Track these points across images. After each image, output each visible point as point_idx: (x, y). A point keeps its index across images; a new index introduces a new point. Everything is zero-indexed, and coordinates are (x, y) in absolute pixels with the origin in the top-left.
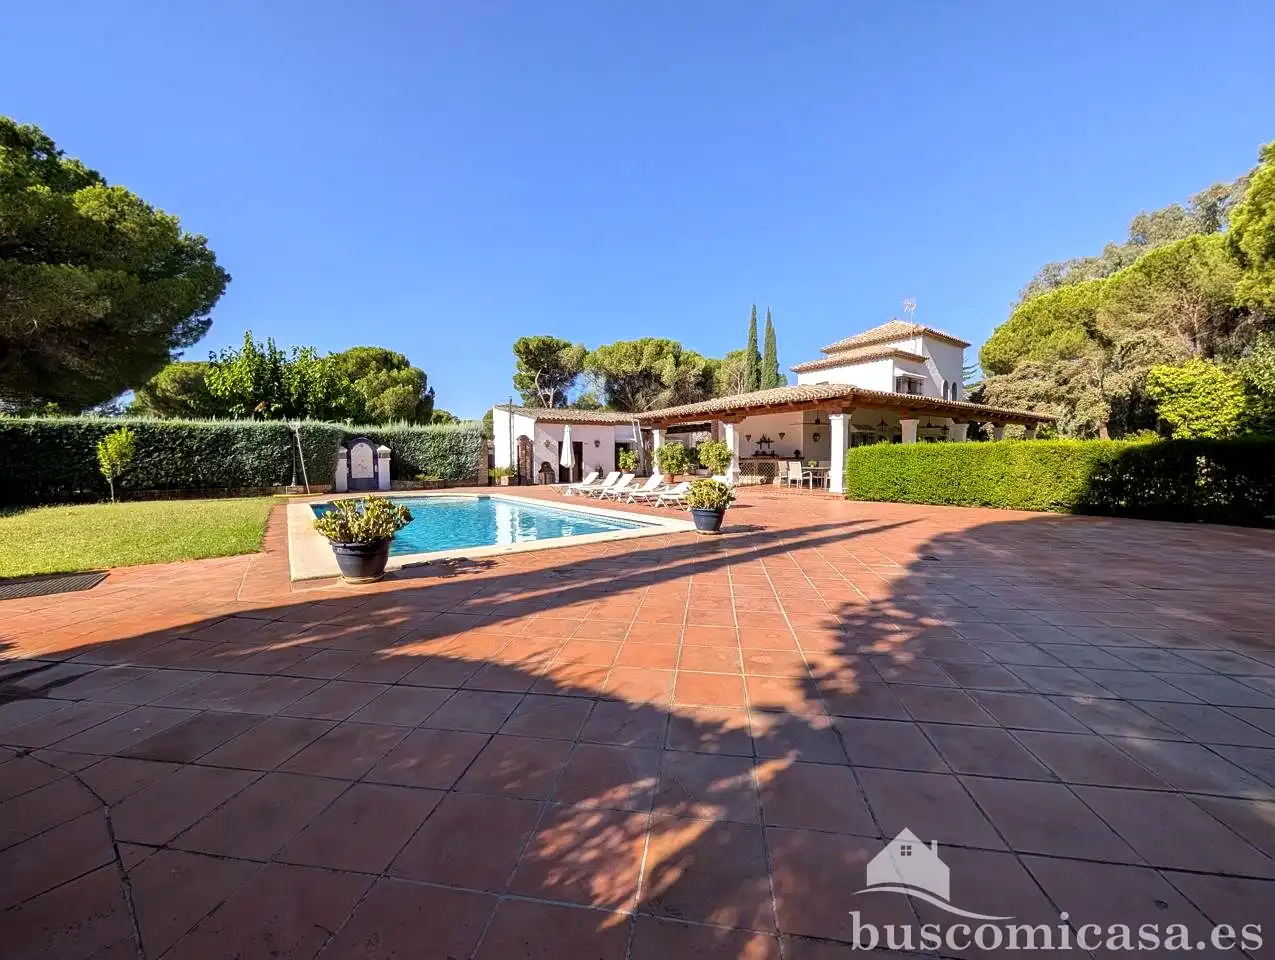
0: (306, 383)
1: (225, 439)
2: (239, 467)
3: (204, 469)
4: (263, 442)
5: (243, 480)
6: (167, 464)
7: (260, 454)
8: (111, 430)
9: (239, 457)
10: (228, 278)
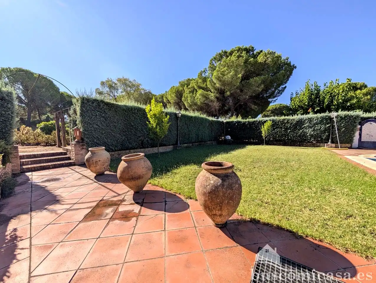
0: (332, 97)
1: (300, 123)
2: (304, 135)
3: (291, 135)
4: (317, 124)
5: (306, 140)
6: (279, 133)
7: (314, 129)
8: (265, 122)
9: (305, 130)
10: (295, 67)
